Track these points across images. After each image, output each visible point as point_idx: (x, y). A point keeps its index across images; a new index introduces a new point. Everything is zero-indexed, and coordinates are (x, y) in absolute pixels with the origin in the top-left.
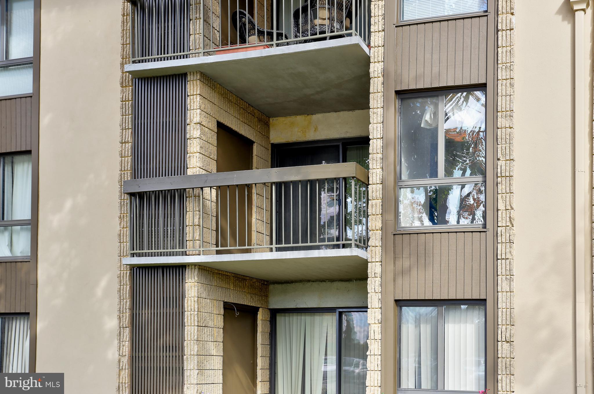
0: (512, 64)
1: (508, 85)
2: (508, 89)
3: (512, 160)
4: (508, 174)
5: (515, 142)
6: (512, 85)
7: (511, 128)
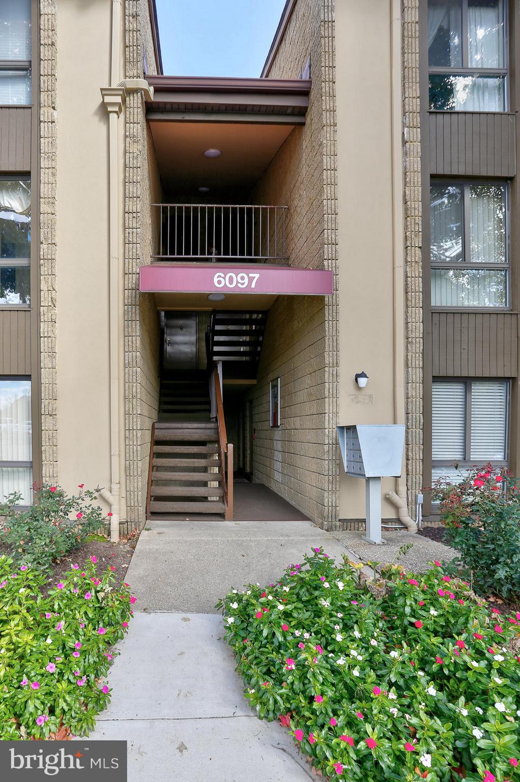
0: (53, 154)
1: (50, 174)
2: (51, 177)
3: (55, 244)
4: (49, 257)
5: (57, 227)
6: (54, 175)
7: (53, 214)
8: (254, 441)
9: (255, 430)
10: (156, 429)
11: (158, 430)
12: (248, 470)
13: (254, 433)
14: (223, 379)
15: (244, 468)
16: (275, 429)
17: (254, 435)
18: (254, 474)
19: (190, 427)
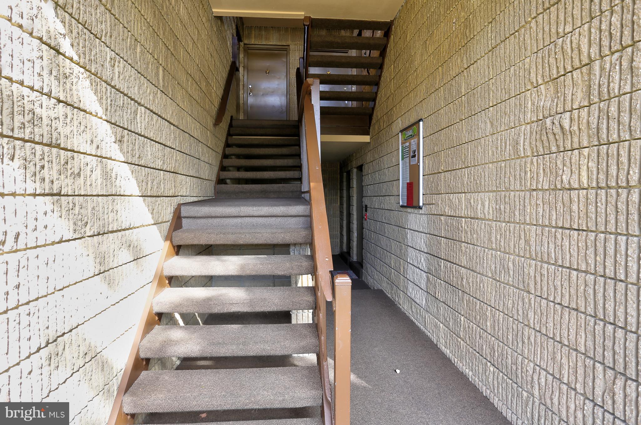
8: (365, 222)
9: (366, 206)
10: (185, 217)
11: (189, 220)
12: (355, 258)
13: (366, 211)
14: (321, 134)
15: (349, 253)
16: (409, 210)
17: (366, 215)
18: (364, 268)
19: (256, 214)
